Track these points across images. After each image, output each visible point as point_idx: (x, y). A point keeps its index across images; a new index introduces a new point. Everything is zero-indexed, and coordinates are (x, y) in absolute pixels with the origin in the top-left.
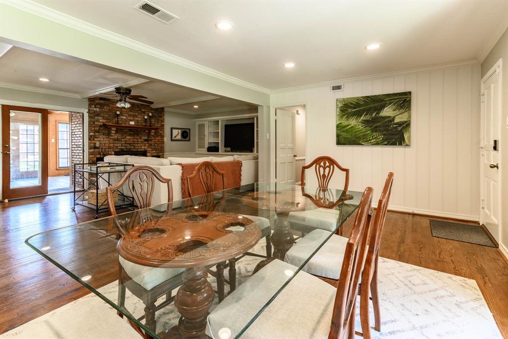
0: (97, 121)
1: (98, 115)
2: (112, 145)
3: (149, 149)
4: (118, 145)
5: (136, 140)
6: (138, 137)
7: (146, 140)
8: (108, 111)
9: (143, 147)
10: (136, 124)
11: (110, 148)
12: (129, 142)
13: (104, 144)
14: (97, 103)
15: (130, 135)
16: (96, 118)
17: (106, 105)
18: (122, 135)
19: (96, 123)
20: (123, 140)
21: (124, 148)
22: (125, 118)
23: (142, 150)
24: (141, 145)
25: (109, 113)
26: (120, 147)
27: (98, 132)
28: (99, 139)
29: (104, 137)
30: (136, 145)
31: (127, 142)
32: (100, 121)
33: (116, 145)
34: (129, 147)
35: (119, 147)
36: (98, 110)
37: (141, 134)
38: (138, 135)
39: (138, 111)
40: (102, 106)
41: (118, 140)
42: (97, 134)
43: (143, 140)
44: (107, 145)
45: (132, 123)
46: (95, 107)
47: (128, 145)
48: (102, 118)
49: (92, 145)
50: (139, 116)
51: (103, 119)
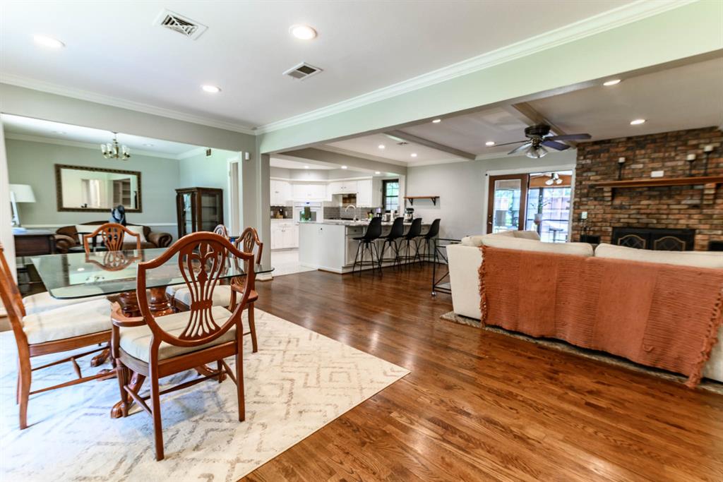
0: (585, 180)
1: (589, 170)
2: (609, 216)
3: (702, 226)
4: (622, 216)
5: (665, 207)
6: (670, 202)
7: (695, 206)
8: (605, 160)
9: (682, 222)
10: (669, 174)
11: (604, 220)
12: (648, 211)
13: (596, 214)
14: (588, 152)
15: (650, 198)
16: (585, 174)
17: (603, 151)
18: (631, 198)
19: (584, 183)
20: (632, 207)
21: (635, 221)
22: (641, 166)
23: (679, 227)
24: (677, 216)
25: (608, 164)
26: (626, 220)
27: (587, 196)
28: (587, 207)
29: (596, 203)
30: (665, 217)
31: (642, 211)
32: (591, 178)
33: (617, 216)
34: (644, 220)
35: (622, 220)
36: (589, 161)
37: (678, 195)
38: (670, 197)
39: (676, 147)
40: (595, 154)
41: (621, 207)
42: (584, 199)
43: (686, 207)
44: (600, 216)
45: (658, 174)
46: (585, 159)
47: (644, 216)
48: (594, 173)
49: (576, 216)
50: (678, 158)
51: (597, 175)
